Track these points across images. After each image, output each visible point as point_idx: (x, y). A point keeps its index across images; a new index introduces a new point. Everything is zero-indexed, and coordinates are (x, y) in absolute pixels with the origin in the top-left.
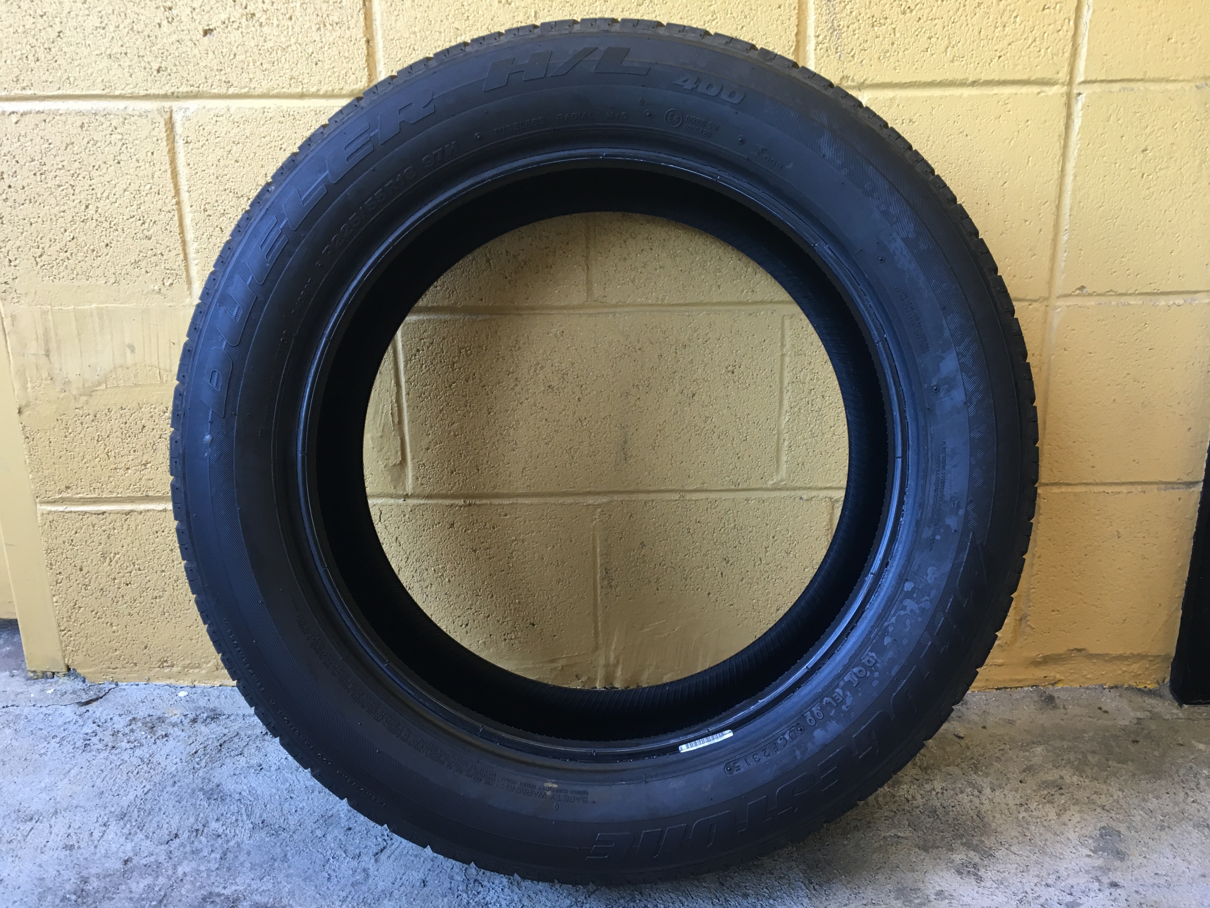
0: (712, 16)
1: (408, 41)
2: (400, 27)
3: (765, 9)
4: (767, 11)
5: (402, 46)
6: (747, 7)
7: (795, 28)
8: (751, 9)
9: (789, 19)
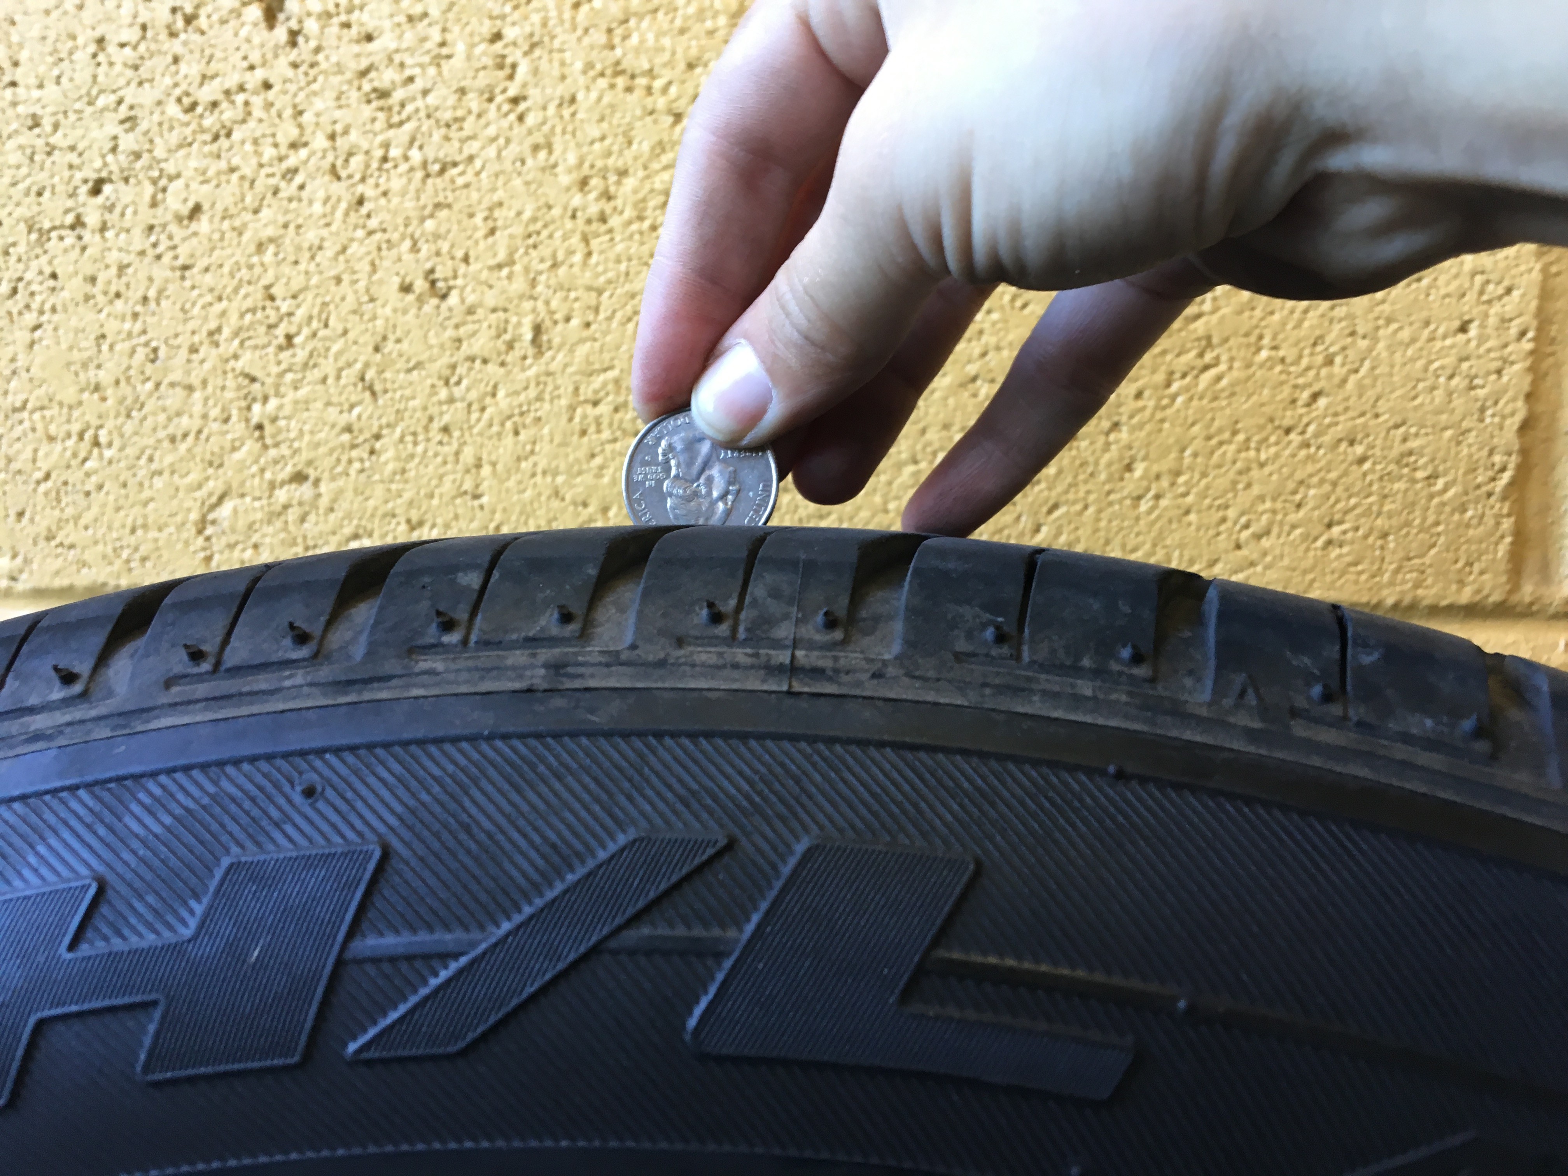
0: (1201, 355)
1: (76, 413)
2: (43, 367)
3: (1405, 335)
4: (1413, 340)
5: (53, 429)
6: (1337, 327)
7: (1520, 403)
8: (1353, 334)
9: (1499, 372)
